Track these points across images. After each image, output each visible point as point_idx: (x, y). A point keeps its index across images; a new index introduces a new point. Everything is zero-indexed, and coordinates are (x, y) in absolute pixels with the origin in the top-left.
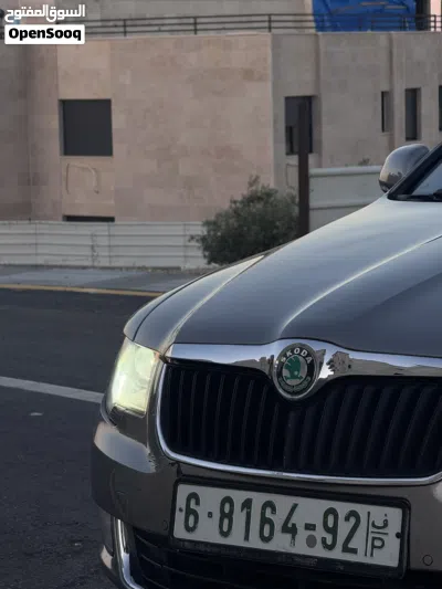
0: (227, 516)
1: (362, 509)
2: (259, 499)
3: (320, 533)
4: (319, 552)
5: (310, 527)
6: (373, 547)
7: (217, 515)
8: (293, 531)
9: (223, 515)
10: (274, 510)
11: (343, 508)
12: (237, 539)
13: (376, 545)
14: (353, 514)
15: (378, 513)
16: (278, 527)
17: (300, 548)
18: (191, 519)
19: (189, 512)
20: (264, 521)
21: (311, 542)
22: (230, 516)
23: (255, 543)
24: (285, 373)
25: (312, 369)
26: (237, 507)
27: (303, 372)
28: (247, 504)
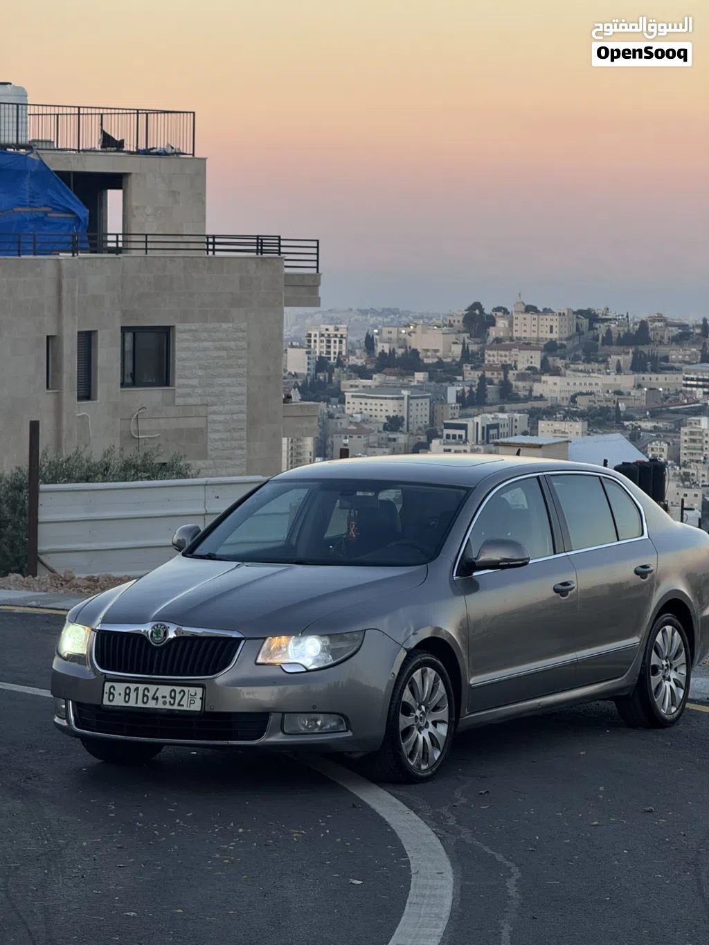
0: (127, 694)
1: (186, 689)
2: (142, 687)
3: (168, 699)
4: (168, 707)
5: (163, 697)
6: (191, 703)
7: (123, 694)
8: (157, 699)
9: (126, 694)
10: (148, 691)
11: (178, 689)
12: (132, 703)
13: (192, 702)
14: (183, 691)
15: (192, 690)
16: (150, 698)
17: (160, 705)
18: (111, 696)
19: (110, 693)
20: (144, 695)
21: (164, 703)
22: (129, 694)
23: (140, 704)
24: (154, 635)
25: (166, 634)
26: (132, 691)
27: (162, 635)
28: (137, 689)
